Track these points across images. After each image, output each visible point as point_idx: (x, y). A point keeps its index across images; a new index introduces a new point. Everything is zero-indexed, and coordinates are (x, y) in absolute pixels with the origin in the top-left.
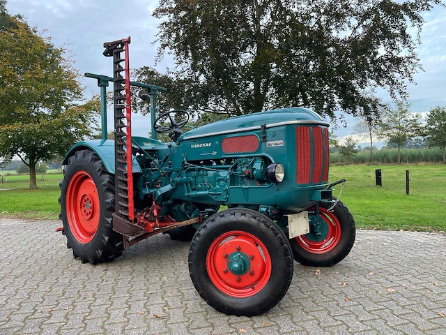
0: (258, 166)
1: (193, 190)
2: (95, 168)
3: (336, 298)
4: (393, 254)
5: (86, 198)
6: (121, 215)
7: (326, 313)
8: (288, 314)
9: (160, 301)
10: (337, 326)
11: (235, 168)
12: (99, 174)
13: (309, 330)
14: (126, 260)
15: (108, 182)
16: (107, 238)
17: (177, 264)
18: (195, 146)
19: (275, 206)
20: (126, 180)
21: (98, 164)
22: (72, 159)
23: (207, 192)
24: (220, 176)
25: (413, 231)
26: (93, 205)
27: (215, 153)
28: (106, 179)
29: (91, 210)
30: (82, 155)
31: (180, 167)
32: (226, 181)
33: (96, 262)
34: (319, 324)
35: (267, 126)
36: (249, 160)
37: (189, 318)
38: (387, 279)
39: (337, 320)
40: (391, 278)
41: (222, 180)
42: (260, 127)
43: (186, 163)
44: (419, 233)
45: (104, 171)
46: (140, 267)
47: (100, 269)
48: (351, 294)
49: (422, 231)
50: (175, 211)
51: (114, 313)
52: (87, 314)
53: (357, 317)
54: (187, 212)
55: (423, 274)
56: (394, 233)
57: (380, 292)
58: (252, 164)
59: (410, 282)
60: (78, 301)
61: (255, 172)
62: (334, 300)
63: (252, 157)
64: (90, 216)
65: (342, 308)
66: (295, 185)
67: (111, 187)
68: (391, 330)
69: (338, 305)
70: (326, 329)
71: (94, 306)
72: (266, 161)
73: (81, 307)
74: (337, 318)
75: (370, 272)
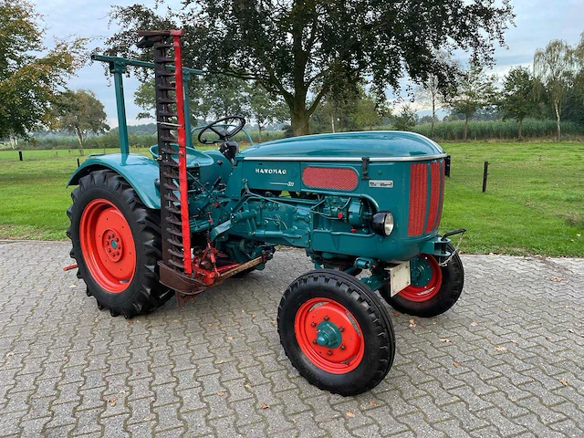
0: (355, 208)
1: (259, 227)
2: (125, 198)
3: (443, 362)
4: (491, 292)
5: (110, 234)
6: (172, 266)
7: (438, 385)
8: (396, 389)
9: (237, 374)
10: (454, 403)
11: (322, 206)
12: (132, 206)
13: (424, 411)
14: (168, 310)
15: (147, 218)
16: (149, 290)
17: (238, 316)
18: (262, 171)
19: (376, 259)
20: (179, 223)
21: (127, 192)
22: (86, 179)
23: (280, 233)
24: (298, 214)
25: (504, 254)
26: (123, 243)
27: (291, 184)
28: (143, 214)
29: (120, 251)
30: (102, 178)
31: (238, 195)
32: (308, 222)
34: (434, 402)
35: (371, 159)
36: (342, 200)
37: (280, 399)
38: (493, 332)
39: (452, 395)
40: (498, 330)
41: (303, 219)
42: (360, 159)
43: (248, 192)
44: (513, 257)
45: (141, 204)
47: (139, 325)
48: (460, 357)
49: (516, 254)
50: (232, 249)
51: (187, 396)
52: (153, 399)
53: (473, 390)
54: (248, 251)
55: (531, 323)
57: (490, 352)
58: (348, 207)
59: (520, 335)
60: (132, 377)
61: (351, 216)
62: (442, 366)
63: (348, 197)
64: (118, 258)
65: (453, 376)
66: (405, 238)
67: (153, 226)
68: (515, 406)
69: (448, 372)
70: (444, 408)
71: (156, 385)
72: (366, 204)
73: (140, 389)
74: (451, 392)
75: (471, 321)
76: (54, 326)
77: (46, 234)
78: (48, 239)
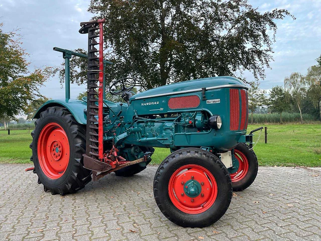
0: (199, 118)
1: (143, 137)
2: (66, 120)
3: (256, 212)
4: (279, 182)
5: (56, 144)
6: (91, 156)
7: (254, 222)
8: (228, 225)
9: (128, 220)
10: (266, 231)
11: (179, 120)
12: (69, 124)
13: (248, 235)
14: (87, 191)
15: (78, 130)
16: (76, 174)
17: (129, 193)
18: (145, 104)
19: (212, 147)
20: (97, 128)
21: (68, 117)
22: (44, 113)
23: (155, 138)
24: (166, 126)
25: (283, 166)
26: (62, 149)
27: (162, 109)
28: (75, 128)
29: (61, 154)
30: (54, 110)
31: (131, 120)
32: (171, 130)
33: (65, 193)
34: (253, 231)
35: (207, 88)
36: (191, 114)
37: (156, 231)
38: (284, 198)
39: (264, 227)
40: (286, 197)
41: (169, 129)
42: (201, 89)
43: (137, 117)
44: (288, 167)
45: (74, 122)
46: (101, 196)
47: (68, 199)
48: (265, 210)
49: (289, 166)
50: (126, 153)
51: (96, 231)
52: (74, 232)
53: (277, 224)
54: (135, 154)
55: (305, 194)
56: (271, 168)
57: (283, 207)
58: (195, 117)
59: (300, 199)
60: (62, 222)
61: (196, 122)
62: (255, 214)
63: (194, 112)
64: (59, 158)
65: (264, 218)
66: (229, 131)
67: (81, 134)
68: (304, 231)
69: (259, 216)
70: (260, 233)
71: (77, 226)
72: (206, 115)
73: (66, 227)
74: (263, 225)
75: (270, 194)
76: (16, 200)
77: (19, 161)
78: (19, 163)
